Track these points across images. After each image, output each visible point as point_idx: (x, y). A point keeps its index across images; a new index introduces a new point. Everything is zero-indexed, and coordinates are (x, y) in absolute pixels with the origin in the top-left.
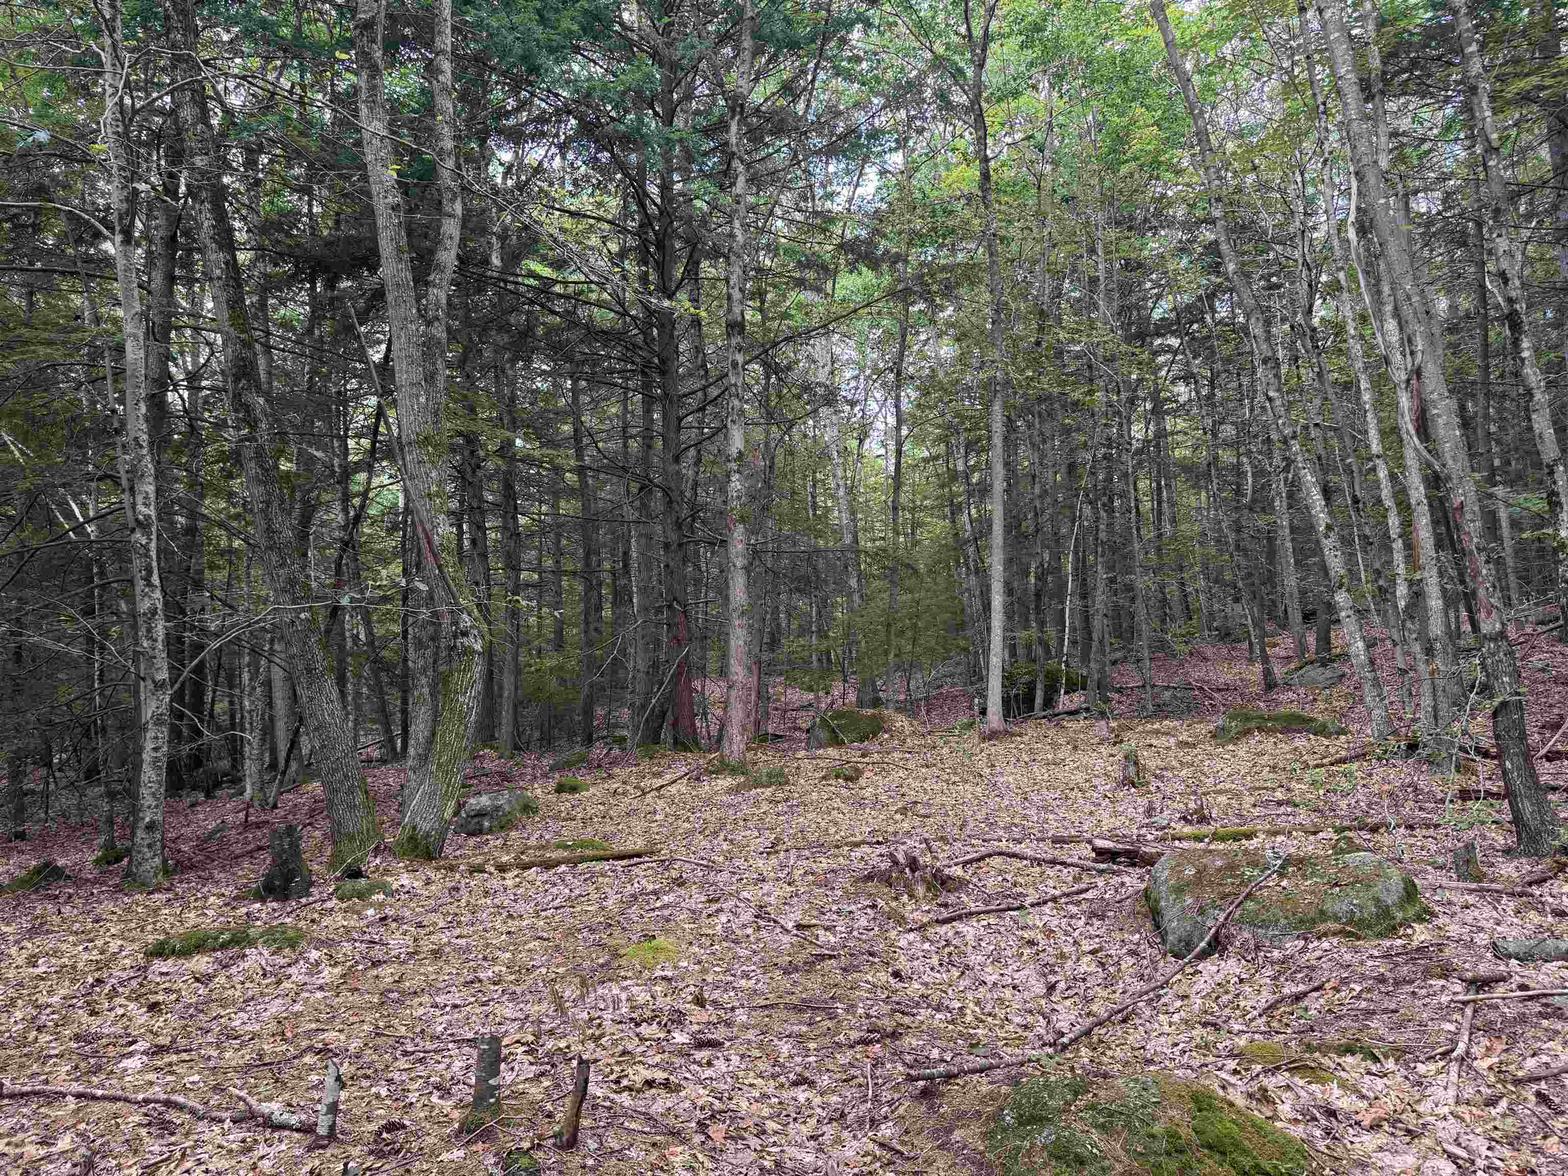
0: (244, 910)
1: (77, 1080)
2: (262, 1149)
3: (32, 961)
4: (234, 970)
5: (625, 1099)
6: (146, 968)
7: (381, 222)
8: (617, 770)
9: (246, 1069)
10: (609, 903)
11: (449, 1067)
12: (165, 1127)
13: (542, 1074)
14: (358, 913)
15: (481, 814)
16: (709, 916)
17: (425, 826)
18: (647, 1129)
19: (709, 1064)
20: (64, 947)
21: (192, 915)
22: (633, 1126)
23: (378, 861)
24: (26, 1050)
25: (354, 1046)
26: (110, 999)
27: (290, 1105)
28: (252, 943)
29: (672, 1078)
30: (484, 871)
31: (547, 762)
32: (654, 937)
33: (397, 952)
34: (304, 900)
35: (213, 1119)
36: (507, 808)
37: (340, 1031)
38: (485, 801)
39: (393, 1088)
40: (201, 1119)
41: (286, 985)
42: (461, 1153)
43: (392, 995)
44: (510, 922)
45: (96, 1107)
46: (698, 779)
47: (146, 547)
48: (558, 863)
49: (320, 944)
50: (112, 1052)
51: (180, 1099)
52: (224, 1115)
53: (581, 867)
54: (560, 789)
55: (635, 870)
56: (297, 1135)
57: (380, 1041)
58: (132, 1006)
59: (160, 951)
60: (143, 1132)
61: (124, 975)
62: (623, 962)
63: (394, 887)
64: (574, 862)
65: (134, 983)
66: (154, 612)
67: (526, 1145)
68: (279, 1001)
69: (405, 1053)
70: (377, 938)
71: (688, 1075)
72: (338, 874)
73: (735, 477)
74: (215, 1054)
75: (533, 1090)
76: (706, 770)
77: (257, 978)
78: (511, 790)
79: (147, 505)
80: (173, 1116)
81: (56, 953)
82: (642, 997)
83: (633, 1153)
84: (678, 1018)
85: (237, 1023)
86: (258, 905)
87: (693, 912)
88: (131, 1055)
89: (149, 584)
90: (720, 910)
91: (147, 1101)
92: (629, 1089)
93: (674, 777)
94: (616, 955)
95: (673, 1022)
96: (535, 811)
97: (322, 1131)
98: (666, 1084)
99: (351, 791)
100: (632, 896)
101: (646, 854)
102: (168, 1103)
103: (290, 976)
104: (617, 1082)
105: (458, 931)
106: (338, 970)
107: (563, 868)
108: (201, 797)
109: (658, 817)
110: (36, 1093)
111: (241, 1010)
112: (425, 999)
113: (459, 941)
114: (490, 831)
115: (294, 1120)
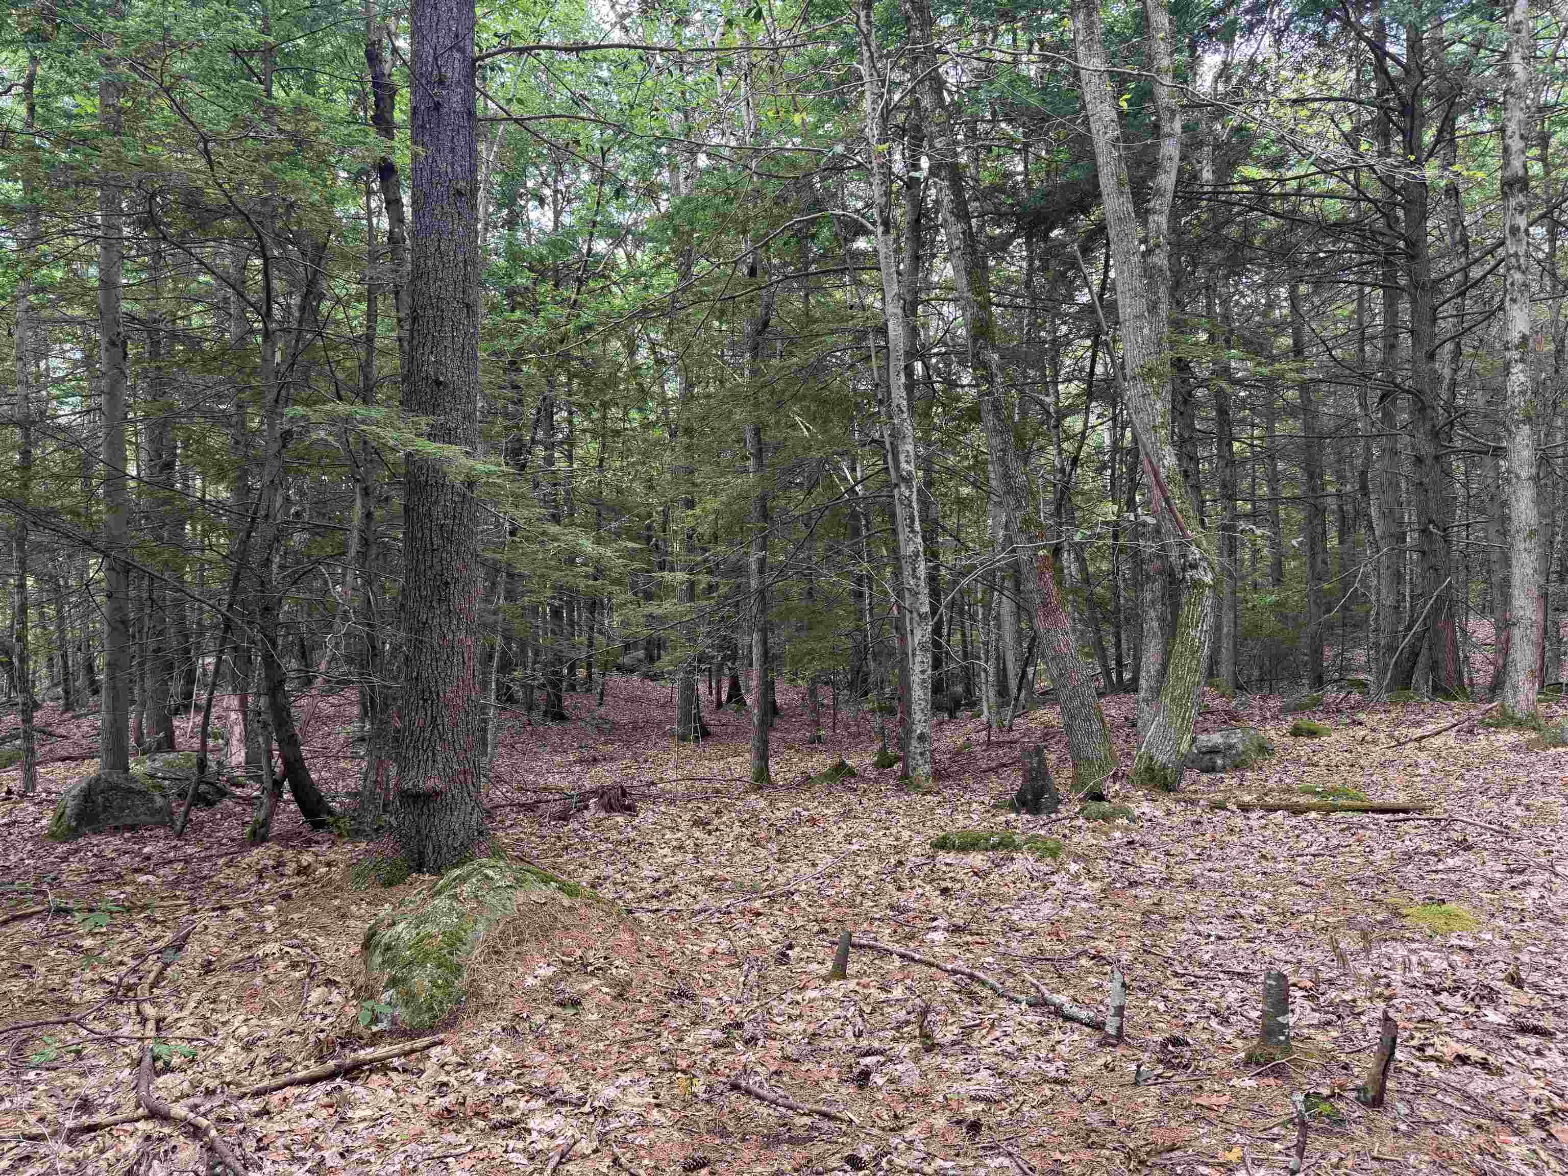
0: (1003, 819)
1: (897, 942)
2: (1057, 1036)
3: (848, 839)
4: (1005, 870)
5: (1432, 1068)
6: (933, 858)
7: (1101, 160)
8: (1362, 716)
9: (1032, 960)
10: (1378, 857)
11: (1222, 996)
12: (974, 999)
13: (1329, 1023)
14: (1106, 833)
15: (1213, 751)
16: (1513, 888)
17: (1161, 758)
18: (1468, 1109)
19: (1539, 1053)
20: (868, 831)
21: (960, 817)
22: (1448, 1100)
23: (1117, 787)
24: (857, 911)
25: (1126, 958)
26: (911, 879)
27: (1076, 1000)
28: (1017, 848)
29: (1491, 1059)
30: (1225, 808)
31: (1275, 703)
32: (1443, 901)
33: (1151, 876)
34: (1053, 816)
35: (1011, 999)
36: (1241, 747)
37: (1110, 942)
38: (1217, 738)
39: (1169, 1005)
40: (1001, 996)
41: (1051, 890)
42: (1253, 1083)
43: (1154, 917)
44: (1264, 863)
45: (916, 969)
46: (1471, 732)
47: (909, 499)
48: (1308, 809)
49: (1077, 858)
50: (919, 924)
51: (981, 975)
52: (1022, 997)
53: (1334, 816)
54: (1297, 732)
55: (1405, 827)
56: (1087, 1030)
57: (1149, 958)
58: (928, 888)
59: (943, 844)
60: (956, 997)
61: (918, 861)
62: (1407, 922)
63: (1137, 813)
64: (1328, 810)
65: (926, 868)
66: (917, 555)
67: (1326, 1092)
68: (1049, 904)
69: (1176, 975)
70: (1129, 860)
71: (1510, 1060)
72: (1081, 795)
73: (1516, 369)
74: (1003, 941)
75: (1320, 1037)
76: (1482, 721)
77: (1027, 881)
78: (1243, 729)
79: (908, 462)
80: (976, 987)
81: (863, 835)
82: (1438, 964)
83: (1452, 1129)
84: (1490, 996)
85: (1015, 918)
86: (1013, 816)
87: (1491, 881)
88: (935, 929)
89: (913, 531)
90: (1526, 884)
91: (955, 972)
92: (1438, 1060)
93: (1439, 727)
94: (1397, 914)
95: (1482, 998)
96: (1271, 753)
97: (1111, 1030)
98: (1484, 1065)
99: (1087, 719)
100: (1405, 853)
101: (1414, 810)
102: (971, 976)
103: (1054, 884)
104: (1421, 1049)
105: (1209, 865)
106: (1097, 885)
107: (1313, 815)
108: (946, 716)
109: (1421, 771)
110: (871, 947)
111: (1017, 907)
112: (1187, 925)
113: (1212, 874)
114: (1224, 769)
115: (1083, 1014)
